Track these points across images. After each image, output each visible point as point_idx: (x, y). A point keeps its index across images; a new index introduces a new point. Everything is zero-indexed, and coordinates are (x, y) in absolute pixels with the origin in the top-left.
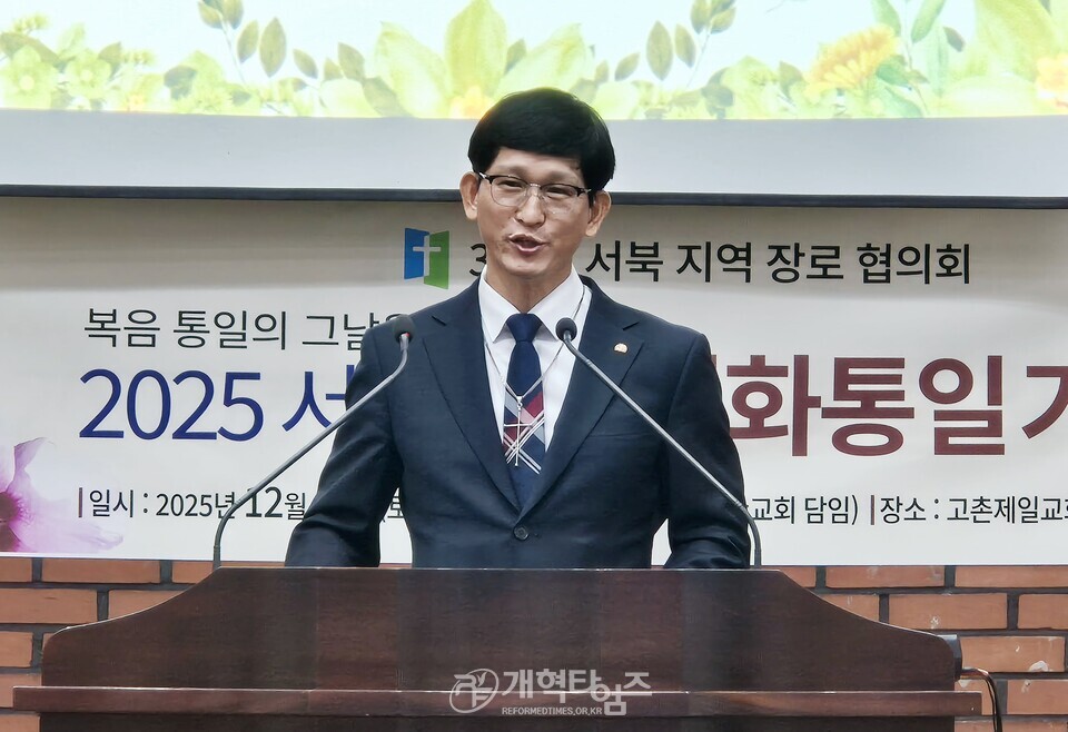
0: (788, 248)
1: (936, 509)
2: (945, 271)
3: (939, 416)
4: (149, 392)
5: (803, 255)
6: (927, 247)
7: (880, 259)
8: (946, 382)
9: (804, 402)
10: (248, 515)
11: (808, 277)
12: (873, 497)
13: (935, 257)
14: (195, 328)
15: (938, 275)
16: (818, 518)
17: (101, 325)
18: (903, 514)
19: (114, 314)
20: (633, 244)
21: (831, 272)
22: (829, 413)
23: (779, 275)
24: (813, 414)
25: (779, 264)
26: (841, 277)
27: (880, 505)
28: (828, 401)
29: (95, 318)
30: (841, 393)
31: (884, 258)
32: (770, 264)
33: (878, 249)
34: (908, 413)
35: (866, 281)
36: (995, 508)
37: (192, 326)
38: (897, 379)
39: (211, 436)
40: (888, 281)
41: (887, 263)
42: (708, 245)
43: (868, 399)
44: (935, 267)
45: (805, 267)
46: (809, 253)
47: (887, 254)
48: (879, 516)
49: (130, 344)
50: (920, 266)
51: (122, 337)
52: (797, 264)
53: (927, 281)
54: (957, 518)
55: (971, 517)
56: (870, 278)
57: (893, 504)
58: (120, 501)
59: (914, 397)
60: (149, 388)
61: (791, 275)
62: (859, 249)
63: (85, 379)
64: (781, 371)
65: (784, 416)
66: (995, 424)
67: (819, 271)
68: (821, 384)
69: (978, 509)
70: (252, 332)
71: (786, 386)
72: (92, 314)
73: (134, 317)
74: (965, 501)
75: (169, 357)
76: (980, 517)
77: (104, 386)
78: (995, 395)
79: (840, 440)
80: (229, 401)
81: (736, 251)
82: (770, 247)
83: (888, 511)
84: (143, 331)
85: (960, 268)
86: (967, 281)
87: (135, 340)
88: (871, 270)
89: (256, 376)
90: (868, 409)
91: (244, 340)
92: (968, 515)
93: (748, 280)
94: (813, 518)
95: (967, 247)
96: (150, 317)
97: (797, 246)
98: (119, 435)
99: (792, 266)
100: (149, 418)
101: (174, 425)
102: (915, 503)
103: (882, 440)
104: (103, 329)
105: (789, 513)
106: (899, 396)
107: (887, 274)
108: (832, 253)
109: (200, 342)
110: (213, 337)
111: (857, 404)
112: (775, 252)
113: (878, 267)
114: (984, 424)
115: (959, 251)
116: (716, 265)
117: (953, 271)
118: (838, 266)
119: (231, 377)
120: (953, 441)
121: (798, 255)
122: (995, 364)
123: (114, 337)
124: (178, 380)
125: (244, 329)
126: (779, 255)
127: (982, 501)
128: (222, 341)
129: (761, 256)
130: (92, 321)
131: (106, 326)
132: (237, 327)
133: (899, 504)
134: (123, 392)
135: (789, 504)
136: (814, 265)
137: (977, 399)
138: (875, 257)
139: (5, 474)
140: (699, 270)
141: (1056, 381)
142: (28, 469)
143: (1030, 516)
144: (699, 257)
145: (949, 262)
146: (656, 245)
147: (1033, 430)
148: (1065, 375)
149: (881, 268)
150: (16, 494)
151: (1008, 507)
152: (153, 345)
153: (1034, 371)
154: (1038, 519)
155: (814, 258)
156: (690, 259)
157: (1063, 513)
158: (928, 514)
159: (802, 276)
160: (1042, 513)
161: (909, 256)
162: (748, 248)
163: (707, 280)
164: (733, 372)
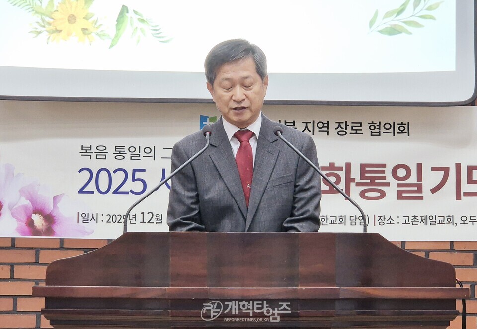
0: (343, 123)
1: (398, 220)
2: (400, 132)
3: (399, 185)
4: (104, 176)
5: (348, 125)
6: (394, 123)
7: (377, 127)
8: (401, 173)
9: (349, 180)
10: (141, 223)
11: (350, 134)
12: (375, 216)
13: (397, 126)
14: (121, 152)
15: (398, 133)
16: (354, 224)
17: (86, 151)
18: (386, 222)
19: (91, 147)
20: (285, 121)
21: (358, 132)
22: (358, 184)
23: (340, 133)
24: (353, 185)
25: (340, 129)
26: (362, 134)
27: (377, 218)
28: (358, 180)
29: (84, 148)
30: (362, 177)
31: (378, 127)
32: (336, 129)
33: (376, 123)
34: (387, 184)
35: (372, 135)
36: (420, 219)
37: (120, 151)
38: (383, 172)
39: (127, 193)
40: (379, 135)
42: (313, 121)
43: (373, 179)
44: (397, 130)
45: (349, 130)
47: (379, 125)
48: (377, 223)
49: (97, 158)
50: (391, 130)
51: (94, 156)
52: (346, 129)
53: (394, 135)
54: (406, 223)
55: (411, 223)
57: (382, 218)
58: (93, 217)
59: (390, 178)
60: (104, 174)
61: (344, 133)
62: (369, 123)
63: (80, 171)
64: (341, 169)
65: (342, 186)
66: (420, 188)
67: (355, 132)
68: (355, 173)
69: (414, 220)
70: (142, 153)
71: (342, 174)
72: (82, 147)
73: (98, 148)
74: (409, 217)
75: (111, 163)
76: (414, 223)
77: (87, 174)
78: (420, 177)
79: (362, 194)
80: (134, 180)
81: (324, 124)
82: (336, 122)
83: (380, 221)
84: (102, 153)
85: (406, 131)
86: (409, 135)
87: (98, 157)
88: (373, 131)
89: (144, 170)
90: (372, 182)
91: (139, 157)
92: (410, 222)
93: (328, 135)
94: (352, 224)
95: (409, 123)
96: (105, 148)
97: (346, 122)
98: (92, 192)
99: (344, 129)
100: (104, 186)
101: (113, 188)
102: (390, 218)
103: (378, 194)
104: (86, 152)
105: (344, 222)
106: (384, 178)
107: (379, 133)
108: (359, 125)
109: (123, 157)
110: (128, 156)
111: (368, 181)
112: (338, 124)
113: (376, 129)
114: (416, 188)
115: (406, 124)
116: (316, 129)
117: (403, 132)
118: (361, 130)
119: (134, 171)
120: (404, 195)
122: (419, 166)
123: (91, 156)
124: (115, 172)
125: (139, 152)
126: (340, 126)
127: (415, 217)
128: (131, 157)
129: (333, 126)
130: (82, 150)
131: (88, 151)
132: (137, 152)
133: (384, 218)
134: (94, 177)
135: (344, 218)
136: (352, 129)
137: (413, 179)
138: (375, 126)
139: (49, 207)
140: (310, 131)
141: (442, 173)
142: (58, 205)
143: (433, 223)
144: (310, 126)
145: (402, 128)
146: (294, 122)
147: (434, 190)
148: (446, 170)
149: (377, 131)
150: (54, 214)
151: (425, 219)
152: (105, 159)
153: (434, 169)
154: (436, 224)
155: (352, 126)
156: (306, 127)
157: (446, 221)
158: (395, 222)
159: (348, 133)
160: (437, 222)
161: (387, 126)
162: (328, 123)
163: (313, 134)
164: (323, 168)
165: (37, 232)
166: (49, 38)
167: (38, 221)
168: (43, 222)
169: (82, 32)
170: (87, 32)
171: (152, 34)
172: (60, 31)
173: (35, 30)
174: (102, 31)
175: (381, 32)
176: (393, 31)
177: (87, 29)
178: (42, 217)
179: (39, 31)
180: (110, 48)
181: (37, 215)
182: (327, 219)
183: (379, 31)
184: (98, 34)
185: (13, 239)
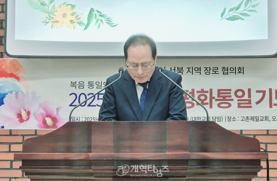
0: (208, 68)
1: (238, 119)
2: (239, 72)
3: (238, 100)
6: (235, 67)
7: (226, 70)
8: (240, 94)
9: (212, 98)
11: (212, 73)
12: (225, 116)
13: (237, 69)
15: (238, 73)
17: (73, 84)
18: (232, 120)
19: (76, 82)
20: (178, 67)
21: (216, 72)
22: (216, 100)
23: (207, 73)
24: (214, 100)
26: (218, 73)
27: (227, 118)
28: (216, 98)
29: (72, 83)
30: (219, 96)
31: (227, 70)
32: (205, 71)
33: (226, 68)
34: (232, 100)
35: (223, 74)
36: (250, 118)
37: (91, 84)
38: (230, 93)
39: (95, 106)
40: (228, 74)
41: (228, 71)
42: (192, 67)
43: (224, 97)
44: (237, 71)
45: (211, 72)
46: (212, 69)
47: (228, 69)
48: (227, 120)
49: (79, 88)
50: (234, 71)
51: (77, 87)
53: (236, 74)
54: (242, 120)
56: (224, 74)
57: (230, 118)
58: (77, 119)
59: (233, 97)
60: (83, 97)
61: (209, 73)
62: (222, 68)
63: (70, 95)
64: (207, 92)
65: (208, 101)
66: (250, 102)
67: (214, 72)
68: (215, 94)
71: (208, 95)
72: (72, 82)
73: (80, 83)
74: (244, 117)
75: (87, 90)
76: (247, 120)
77: (74, 96)
78: (250, 96)
79: (219, 105)
80: (98, 99)
81: (198, 68)
83: (229, 119)
84: (81, 85)
85: (242, 71)
86: (243, 74)
88: (224, 72)
90: (224, 99)
91: (101, 87)
92: (245, 120)
93: (200, 74)
95: (243, 67)
96: (83, 83)
97: (210, 67)
99: (209, 71)
101: (88, 104)
102: (234, 118)
103: (227, 105)
104: (74, 85)
106: (230, 96)
108: (217, 69)
109: (93, 87)
110: (95, 86)
111: (222, 98)
112: (205, 69)
113: (226, 71)
114: (248, 102)
116: (194, 71)
117: (241, 72)
118: (218, 71)
119: (99, 94)
120: (241, 105)
121: (210, 69)
122: (249, 90)
123: (76, 87)
124: (88, 95)
126: (206, 69)
127: (247, 117)
128: (97, 87)
129: (203, 69)
130: (71, 84)
131: (74, 84)
132: (100, 84)
133: (231, 118)
134: (77, 97)
137: (246, 97)
138: (225, 69)
139: (55, 114)
140: (191, 72)
141: (262, 94)
142: (59, 113)
143: (257, 120)
144: (191, 70)
145: (240, 70)
146: (182, 68)
147: (257, 103)
148: (264, 92)
149: (227, 72)
150: (57, 117)
151: (253, 118)
152: (83, 88)
153: (257, 92)
154: (259, 121)
155: (213, 70)
156: (189, 70)
157: (264, 119)
158: (237, 120)
159: (211, 73)
160: (260, 120)
161: (232, 69)
162: (200, 68)
163: (192, 74)
164: (198, 92)
165: (48, 127)
166: (52, 25)
167: (49, 121)
168: (51, 122)
169: (69, 22)
170: (72, 22)
171: (107, 23)
172: (58, 22)
173: (45, 21)
174: (80, 21)
175: (227, 19)
176: (233, 18)
177: (72, 21)
178: (50, 119)
179: (47, 22)
180: (84, 30)
181: (48, 118)
182: (200, 118)
183: (226, 19)
184: (78, 23)
185: (36, 131)
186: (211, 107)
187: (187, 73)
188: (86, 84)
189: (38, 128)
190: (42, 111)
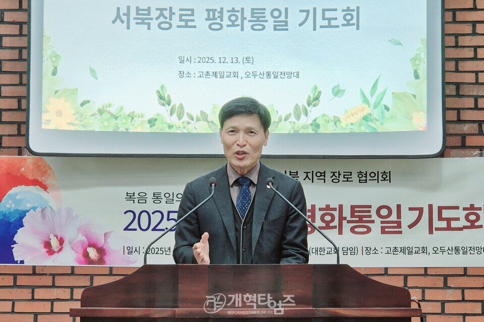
0: (336, 172)
1: (382, 250)
2: (383, 179)
3: (382, 222)
4: (144, 217)
5: (341, 174)
6: (378, 172)
7: (364, 175)
8: (384, 212)
9: (342, 218)
11: (343, 181)
12: (362, 247)
13: (380, 175)
15: (381, 180)
17: (130, 197)
18: (371, 252)
19: (134, 194)
20: (290, 172)
21: (349, 179)
22: (349, 222)
23: (334, 181)
24: (344, 222)
25: (334, 177)
26: (352, 181)
27: (365, 249)
28: (349, 218)
30: (352, 216)
32: (331, 177)
33: (363, 173)
34: (373, 222)
35: (360, 182)
36: (399, 250)
37: (157, 197)
38: (369, 212)
39: (163, 230)
40: (366, 182)
41: (366, 177)
42: (313, 172)
43: (361, 218)
44: (380, 178)
45: (341, 178)
47: (366, 174)
48: (365, 253)
49: (139, 203)
50: (376, 178)
51: (136, 200)
52: (339, 177)
53: (378, 182)
54: (388, 253)
55: (393, 253)
57: (369, 249)
58: (136, 250)
59: (374, 217)
60: (144, 215)
61: (337, 181)
62: (358, 173)
63: (125, 213)
64: (335, 209)
65: (336, 223)
66: (399, 225)
67: (346, 179)
68: (347, 213)
69: (394, 251)
70: (175, 198)
71: (336, 214)
72: (127, 193)
73: (140, 194)
74: (390, 248)
75: (150, 206)
76: (395, 253)
77: (131, 214)
78: (399, 216)
79: (352, 230)
80: (168, 219)
81: (321, 173)
82: (331, 172)
83: (367, 251)
84: (143, 199)
85: (388, 178)
86: (390, 182)
87: (140, 201)
88: (361, 179)
90: (361, 221)
91: (173, 201)
92: (391, 252)
93: (325, 182)
94: (345, 254)
95: (390, 172)
96: (145, 194)
97: (339, 172)
98: (136, 230)
99: (338, 178)
100: (144, 225)
101: (152, 227)
102: (375, 249)
103: (365, 230)
104: (130, 198)
106: (370, 216)
107: (366, 180)
108: (350, 174)
109: (159, 202)
110: (164, 200)
111: (358, 219)
112: (332, 174)
113: (363, 178)
115: (388, 173)
116: (315, 177)
117: (386, 179)
118: (351, 178)
119: (169, 212)
120: (386, 230)
121: (339, 174)
122: (399, 207)
123: (134, 200)
124: (153, 213)
125: (173, 198)
126: (334, 175)
127: (396, 248)
128: (166, 201)
129: (328, 175)
130: (127, 196)
131: (132, 197)
132: (171, 197)
133: (370, 249)
134: (136, 217)
136: (344, 178)
137: (394, 217)
138: (362, 175)
139: (101, 242)
140: (310, 179)
141: (418, 212)
142: (108, 240)
143: (410, 253)
144: (310, 175)
145: (384, 176)
146: (297, 172)
147: (411, 226)
148: (421, 210)
149: (364, 178)
150: (104, 248)
151: (403, 250)
152: (146, 203)
153: (411, 209)
155: (344, 175)
156: (307, 176)
157: (421, 251)
158: (379, 252)
159: (341, 181)
160: (414, 252)
161: (373, 175)
162: (324, 173)
163: (313, 182)
164: (320, 209)
165: (91, 262)
167: (93, 253)
168: (96, 254)
178: (95, 250)
181: (91, 248)
182: (324, 250)
185: (73, 268)
186: (340, 232)
187: (304, 180)
188: (150, 197)
189: (76, 264)
190: (82, 238)
